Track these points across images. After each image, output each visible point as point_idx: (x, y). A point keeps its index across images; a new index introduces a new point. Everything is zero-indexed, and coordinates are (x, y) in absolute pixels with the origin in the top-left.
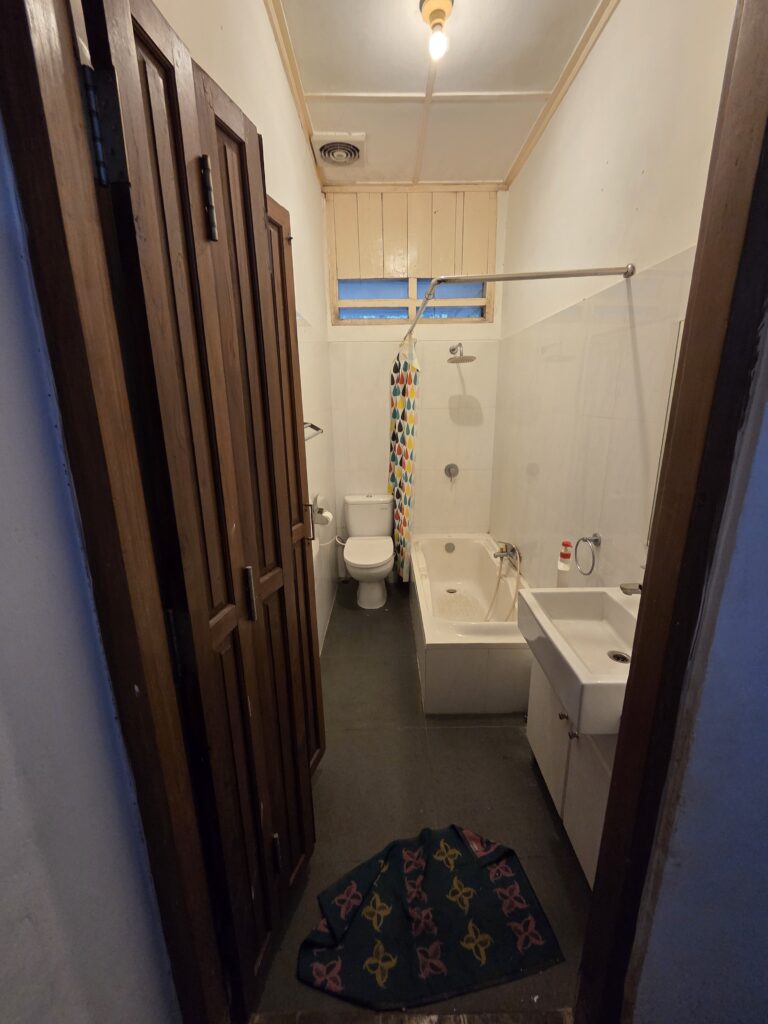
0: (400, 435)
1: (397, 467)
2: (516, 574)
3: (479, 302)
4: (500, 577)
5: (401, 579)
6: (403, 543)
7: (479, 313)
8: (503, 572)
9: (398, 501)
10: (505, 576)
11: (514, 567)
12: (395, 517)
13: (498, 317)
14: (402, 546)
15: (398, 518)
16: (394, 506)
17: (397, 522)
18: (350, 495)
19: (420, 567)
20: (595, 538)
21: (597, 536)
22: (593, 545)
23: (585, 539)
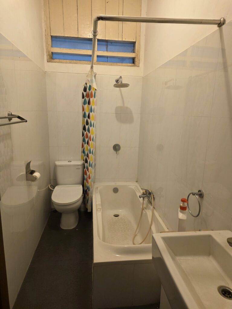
0: (87, 127)
1: (86, 145)
2: (152, 207)
3: (132, 55)
4: (143, 209)
5: (87, 209)
6: (88, 188)
7: (131, 61)
8: (145, 206)
9: (86, 164)
10: (146, 209)
11: (151, 203)
12: (84, 173)
13: (142, 64)
14: (88, 190)
15: (86, 174)
16: (84, 167)
17: (85, 176)
18: (58, 160)
19: (97, 203)
20: (200, 193)
21: (201, 192)
22: (199, 197)
23: (194, 193)
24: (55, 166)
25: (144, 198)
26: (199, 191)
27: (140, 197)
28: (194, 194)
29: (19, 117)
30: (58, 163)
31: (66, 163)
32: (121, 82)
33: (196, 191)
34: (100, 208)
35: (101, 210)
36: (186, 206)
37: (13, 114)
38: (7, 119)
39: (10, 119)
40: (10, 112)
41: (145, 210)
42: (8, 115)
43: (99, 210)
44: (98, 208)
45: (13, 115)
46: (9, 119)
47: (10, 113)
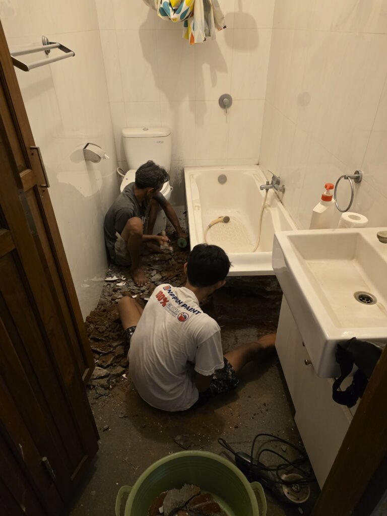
2: (279, 204)
18: (127, 128)
19: (194, 199)
20: (357, 175)
21: (359, 174)
22: (354, 182)
23: (347, 176)
24: (123, 138)
25: (267, 190)
26: (357, 172)
27: (262, 188)
28: (346, 178)
29: (61, 47)
30: (127, 133)
31: (140, 132)
33: (352, 173)
34: (198, 206)
35: (200, 209)
36: (331, 195)
37: (50, 41)
38: (43, 53)
39: (47, 52)
40: (45, 37)
41: (268, 208)
42: (44, 44)
43: (197, 208)
44: (196, 206)
45: (51, 43)
46: (45, 51)
47: (46, 39)
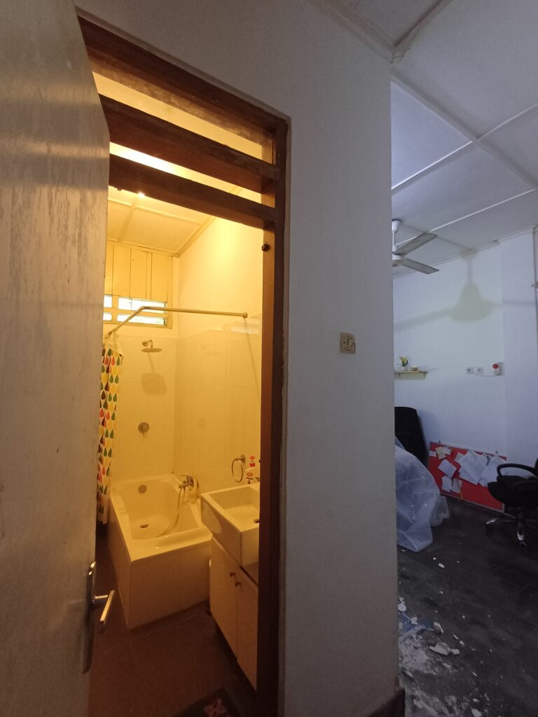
4: (183, 503)
8: (185, 499)
10: (187, 502)
19: (119, 507)
21: (243, 456)
23: (237, 459)
25: (184, 488)
32: (152, 347)
34: (123, 513)
35: (126, 514)
